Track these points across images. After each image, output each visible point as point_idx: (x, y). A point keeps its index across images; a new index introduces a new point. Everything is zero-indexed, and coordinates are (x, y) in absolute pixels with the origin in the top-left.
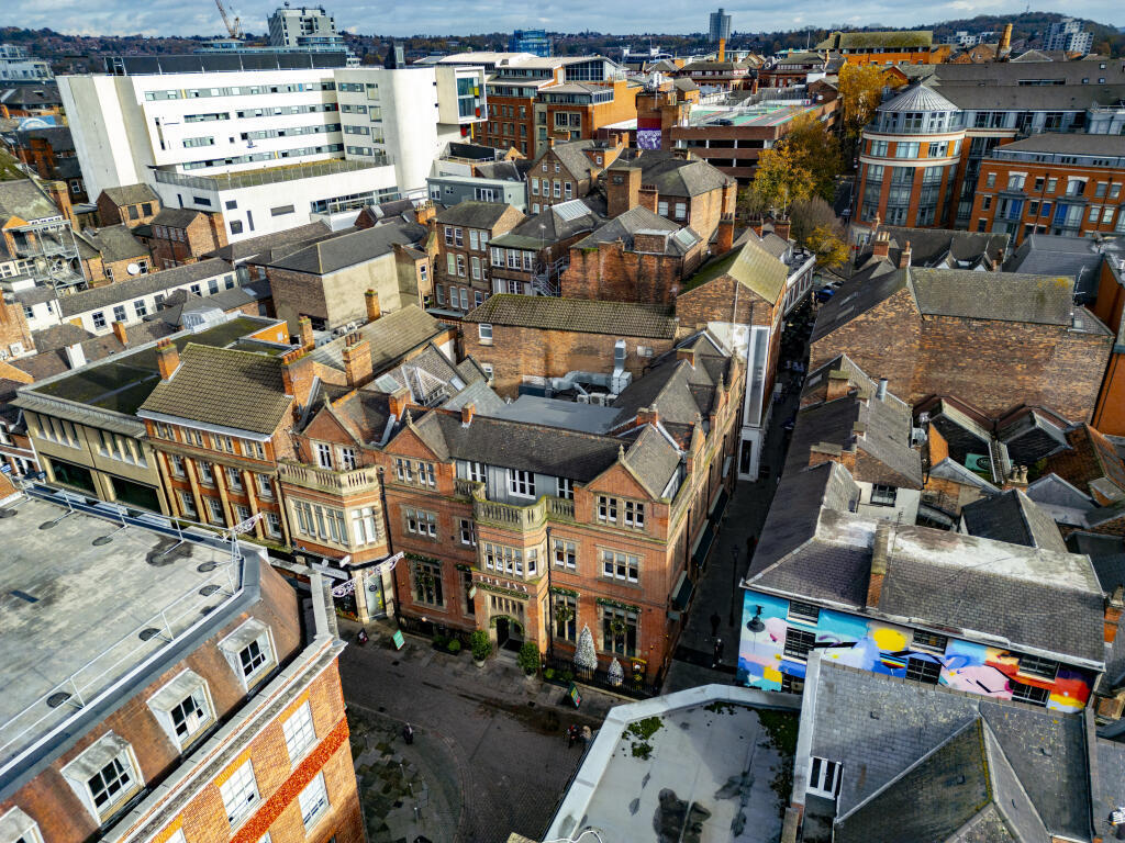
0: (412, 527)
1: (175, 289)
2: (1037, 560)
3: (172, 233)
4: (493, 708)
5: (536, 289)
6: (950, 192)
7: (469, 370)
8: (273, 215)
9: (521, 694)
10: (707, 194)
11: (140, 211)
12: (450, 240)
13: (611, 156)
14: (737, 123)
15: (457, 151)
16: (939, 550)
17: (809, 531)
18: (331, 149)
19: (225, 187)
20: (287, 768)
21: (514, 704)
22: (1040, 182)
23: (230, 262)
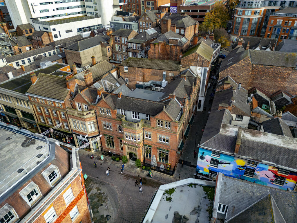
0: (105, 127)
1: (39, 55)
2: (285, 140)
3: (38, 38)
4: (128, 177)
5: (141, 55)
6: (259, 25)
7: (121, 80)
8: (66, 33)
9: (136, 173)
10: (190, 27)
11: (29, 32)
12: (116, 40)
13: (163, 15)
14: (199, 4)
15: (119, 13)
16: (256, 137)
17: (218, 130)
18: (82, 12)
19: (52, 24)
20: (65, 207)
21: (134, 176)
22: (286, 22)
23: (54, 46)
